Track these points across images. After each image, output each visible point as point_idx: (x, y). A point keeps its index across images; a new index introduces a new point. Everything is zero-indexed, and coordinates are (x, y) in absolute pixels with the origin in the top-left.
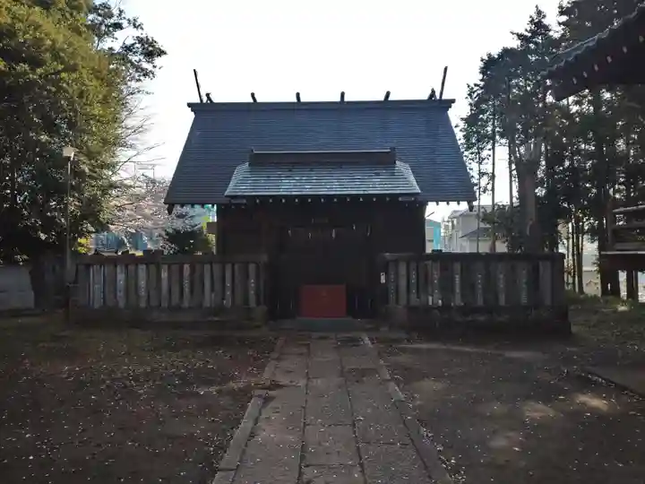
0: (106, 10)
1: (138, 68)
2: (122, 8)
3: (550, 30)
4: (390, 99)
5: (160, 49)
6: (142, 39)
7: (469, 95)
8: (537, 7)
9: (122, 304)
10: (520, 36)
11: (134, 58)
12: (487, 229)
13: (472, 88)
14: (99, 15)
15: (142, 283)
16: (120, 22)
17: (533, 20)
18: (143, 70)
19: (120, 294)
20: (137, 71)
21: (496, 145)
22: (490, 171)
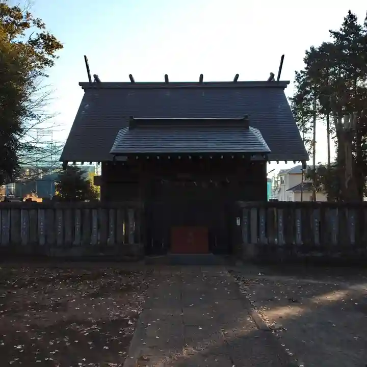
0: (17, 13)
1: (40, 58)
2: (29, 12)
3: (360, 30)
4: (238, 80)
5: (58, 43)
6: (45, 36)
7: (296, 80)
8: (350, 12)
9: (25, 241)
10: (336, 34)
11: (38, 50)
12: (309, 184)
13: (299, 75)
14: (12, 17)
15: (41, 225)
16: (28, 22)
17: (347, 22)
18: (44, 60)
19: (24, 234)
20: (39, 60)
21: (317, 118)
22: (312, 139)
